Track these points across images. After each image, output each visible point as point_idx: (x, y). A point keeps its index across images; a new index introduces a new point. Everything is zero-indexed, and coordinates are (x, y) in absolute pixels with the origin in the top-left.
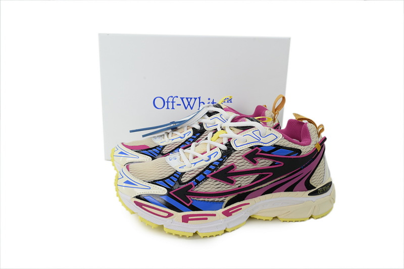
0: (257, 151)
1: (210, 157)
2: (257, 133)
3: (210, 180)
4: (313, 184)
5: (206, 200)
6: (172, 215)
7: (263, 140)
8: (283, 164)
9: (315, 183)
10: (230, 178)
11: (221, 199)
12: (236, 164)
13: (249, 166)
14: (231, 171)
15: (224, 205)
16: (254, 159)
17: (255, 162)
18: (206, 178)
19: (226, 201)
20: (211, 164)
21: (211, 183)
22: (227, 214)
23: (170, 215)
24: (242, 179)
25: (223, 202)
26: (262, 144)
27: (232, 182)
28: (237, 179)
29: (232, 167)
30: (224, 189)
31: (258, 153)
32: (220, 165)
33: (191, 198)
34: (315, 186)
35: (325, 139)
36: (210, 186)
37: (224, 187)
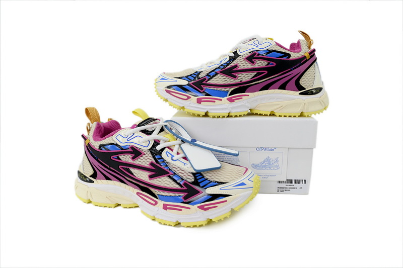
0: (255, 54)
1: (221, 62)
2: (257, 43)
3: (219, 75)
4: (303, 85)
5: (215, 89)
6: (190, 97)
7: (260, 46)
8: (275, 64)
9: (305, 85)
10: (234, 74)
11: (227, 89)
12: (239, 65)
13: (249, 66)
14: (235, 69)
15: (229, 93)
16: (253, 60)
17: (253, 63)
18: (217, 74)
19: (230, 91)
20: (222, 65)
21: (220, 77)
22: (231, 100)
23: (189, 98)
24: (243, 76)
25: (227, 91)
26: (259, 50)
27: (235, 77)
28: (239, 76)
29: (236, 66)
30: (229, 82)
31: (256, 56)
32: (227, 66)
33: (205, 88)
34: (305, 87)
35: (314, 50)
36: (220, 79)
37: (230, 81)
